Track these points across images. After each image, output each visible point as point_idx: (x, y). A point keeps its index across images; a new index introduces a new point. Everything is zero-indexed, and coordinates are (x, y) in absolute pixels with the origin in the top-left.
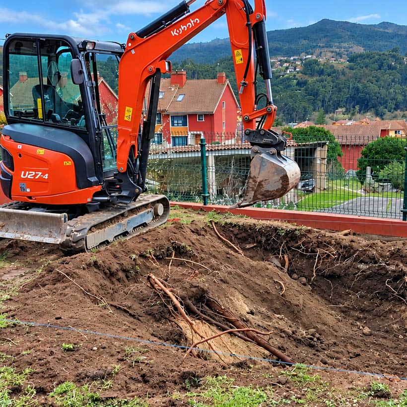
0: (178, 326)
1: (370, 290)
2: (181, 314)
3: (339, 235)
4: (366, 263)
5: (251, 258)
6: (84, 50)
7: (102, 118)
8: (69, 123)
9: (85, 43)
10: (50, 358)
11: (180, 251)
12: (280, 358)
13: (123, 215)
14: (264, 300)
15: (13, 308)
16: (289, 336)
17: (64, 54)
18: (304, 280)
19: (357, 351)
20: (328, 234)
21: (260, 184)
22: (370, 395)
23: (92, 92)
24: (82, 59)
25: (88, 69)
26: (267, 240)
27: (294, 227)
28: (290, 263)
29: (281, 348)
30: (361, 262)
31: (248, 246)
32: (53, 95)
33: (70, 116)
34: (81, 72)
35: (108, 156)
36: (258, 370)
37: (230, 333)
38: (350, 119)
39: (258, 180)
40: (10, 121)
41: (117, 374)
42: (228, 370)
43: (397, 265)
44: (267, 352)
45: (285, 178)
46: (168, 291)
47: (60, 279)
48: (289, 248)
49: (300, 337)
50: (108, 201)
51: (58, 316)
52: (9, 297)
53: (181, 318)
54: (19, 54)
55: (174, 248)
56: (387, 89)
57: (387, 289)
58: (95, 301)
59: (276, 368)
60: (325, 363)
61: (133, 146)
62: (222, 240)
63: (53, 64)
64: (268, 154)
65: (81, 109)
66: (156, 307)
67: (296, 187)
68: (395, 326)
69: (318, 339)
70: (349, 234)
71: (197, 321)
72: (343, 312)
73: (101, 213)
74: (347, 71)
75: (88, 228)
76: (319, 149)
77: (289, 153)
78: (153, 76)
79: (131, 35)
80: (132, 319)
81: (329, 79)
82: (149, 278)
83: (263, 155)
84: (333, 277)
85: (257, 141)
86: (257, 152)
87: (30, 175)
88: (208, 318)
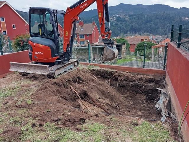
0: (79, 103)
1: (133, 91)
2: (80, 99)
3: (125, 73)
4: (132, 82)
5: (100, 81)
6: (54, 13)
7: (59, 35)
8: (49, 37)
9: (54, 10)
10: (43, 114)
11: (79, 79)
12: (107, 113)
13: (65, 66)
14: (103, 94)
15: (33, 97)
16: (110, 105)
17: (48, 14)
18: (114, 87)
19: (129, 110)
20: (121, 73)
21: (107, 56)
22: (132, 124)
23: (56, 27)
24: (53, 16)
25: (55, 19)
26: (104, 75)
27: (112, 71)
28: (111, 82)
29: (108, 110)
30: (131, 82)
31: (98, 77)
32: (44, 28)
33: (49, 34)
34: (53, 20)
35: (61, 47)
36: (101, 117)
37: (93, 105)
38: (132, 36)
39: (106, 55)
40: (32, 36)
41: (62, 119)
42: (93, 117)
43: (141, 83)
44: (104, 111)
45: (114, 54)
46: (76, 92)
47: (46, 88)
48: (110, 77)
49: (113, 106)
50: (61, 61)
51: (45, 100)
52: (32, 94)
53: (80, 100)
54: (34, 14)
55: (77, 77)
56: (141, 26)
57: (138, 90)
58: (56, 95)
59: (106, 116)
60: (120, 114)
61: (68, 44)
62: (92, 75)
63: (44, 17)
64: (109, 46)
65: (53, 32)
66: (73, 97)
67: (116, 57)
68: (140, 102)
69: (118, 106)
70: (128, 72)
71: (84, 101)
72: (125, 97)
73: (59, 65)
74: (129, 20)
75: (55, 70)
76: (123, 45)
77: (115, 46)
78: (74, 21)
79: (68, 8)
80: (66, 101)
81: (124, 23)
82: (71, 87)
83: (107, 47)
84: (123, 86)
85: (105, 42)
86: (106, 46)
87: (37, 53)
88: (87, 100)
